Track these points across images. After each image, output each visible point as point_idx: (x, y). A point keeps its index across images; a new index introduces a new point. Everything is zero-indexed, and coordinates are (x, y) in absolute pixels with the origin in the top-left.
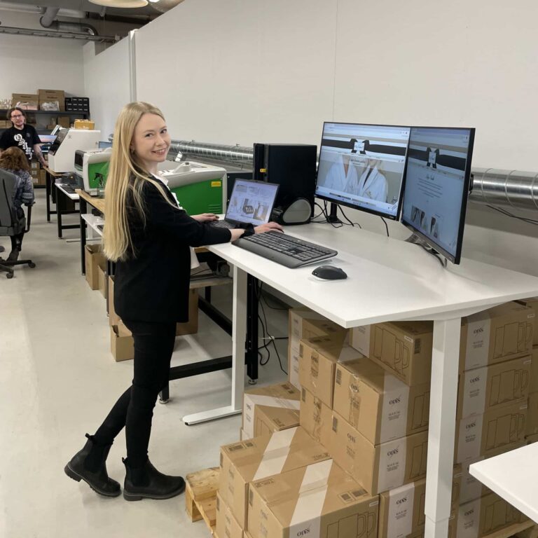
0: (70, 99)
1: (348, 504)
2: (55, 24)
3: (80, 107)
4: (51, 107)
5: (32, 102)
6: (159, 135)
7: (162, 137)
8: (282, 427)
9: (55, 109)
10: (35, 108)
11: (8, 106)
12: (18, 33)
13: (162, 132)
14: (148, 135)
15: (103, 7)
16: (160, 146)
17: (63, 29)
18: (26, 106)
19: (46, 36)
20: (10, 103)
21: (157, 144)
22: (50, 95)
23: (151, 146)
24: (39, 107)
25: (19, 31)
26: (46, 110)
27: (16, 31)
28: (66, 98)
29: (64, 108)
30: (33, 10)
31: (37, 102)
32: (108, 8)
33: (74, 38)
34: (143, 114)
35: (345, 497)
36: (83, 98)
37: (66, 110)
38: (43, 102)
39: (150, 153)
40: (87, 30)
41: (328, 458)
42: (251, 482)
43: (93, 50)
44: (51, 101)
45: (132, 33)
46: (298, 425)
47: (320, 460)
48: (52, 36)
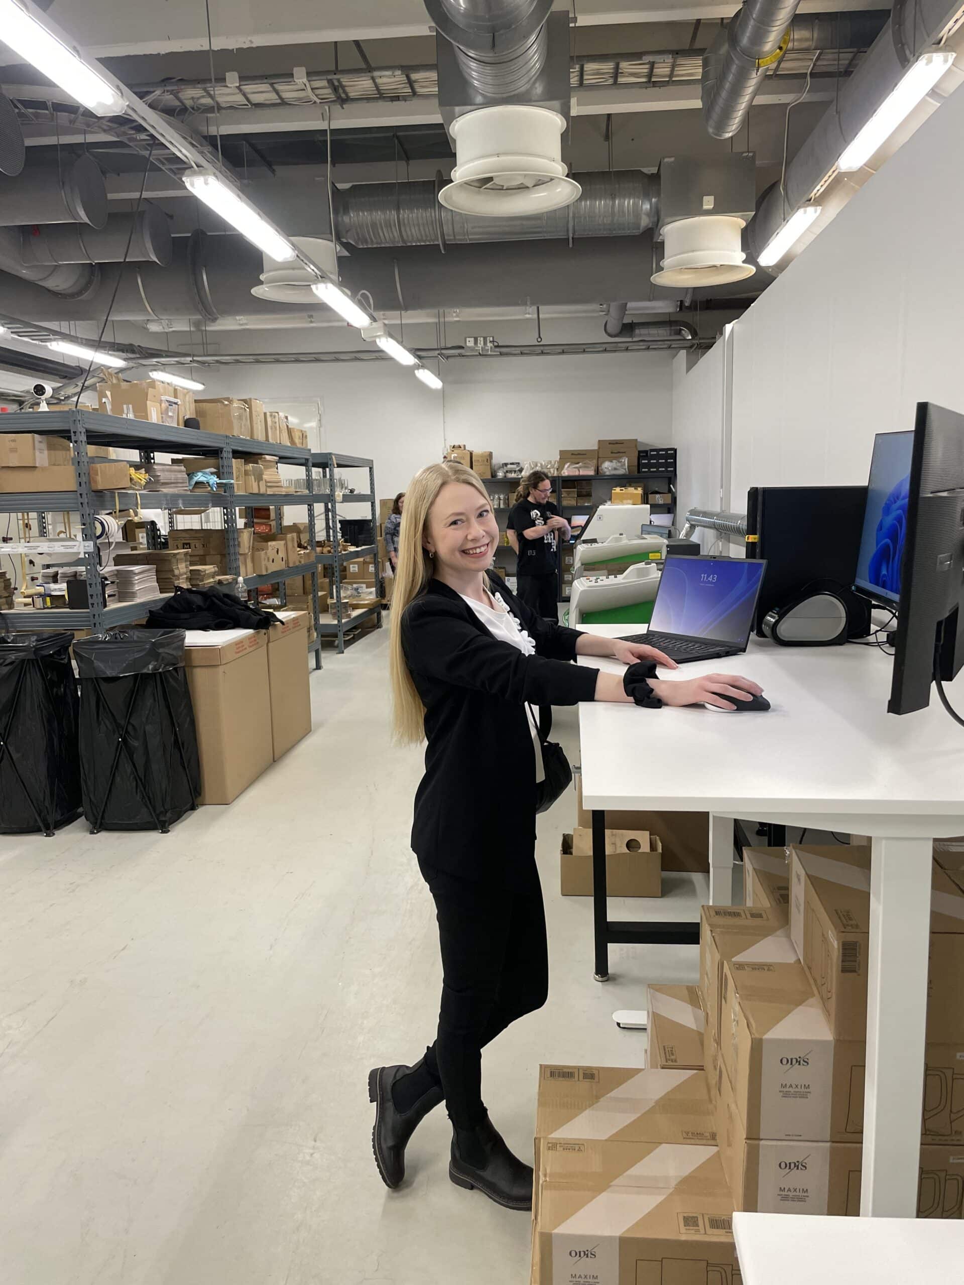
0: (646, 452)
1: (686, 1235)
2: (628, 329)
3: (662, 465)
4: (615, 469)
5: (587, 461)
6: (474, 520)
7: (481, 524)
8: (670, 1063)
9: (621, 472)
10: (591, 472)
11: (552, 470)
12: (563, 352)
13: (481, 515)
14: (455, 523)
15: (687, 289)
16: (474, 540)
17: (640, 335)
18: (578, 469)
19: (605, 350)
20: (556, 466)
21: (470, 537)
22: (613, 448)
23: (460, 541)
24: (597, 470)
25: (565, 349)
26: (608, 473)
27: (559, 349)
28: (640, 452)
29: (636, 469)
30: (593, 311)
31: (595, 461)
32: (695, 289)
33: (648, 348)
34: (443, 484)
35: (691, 1221)
36: (667, 450)
37: (639, 471)
38: (603, 462)
39: (458, 554)
40: (679, 332)
41: (713, 1142)
42: (545, 1138)
43: (684, 366)
44: (615, 458)
45: (728, 327)
46: (701, 1068)
47: (693, 1141)
48: (615, 351)
